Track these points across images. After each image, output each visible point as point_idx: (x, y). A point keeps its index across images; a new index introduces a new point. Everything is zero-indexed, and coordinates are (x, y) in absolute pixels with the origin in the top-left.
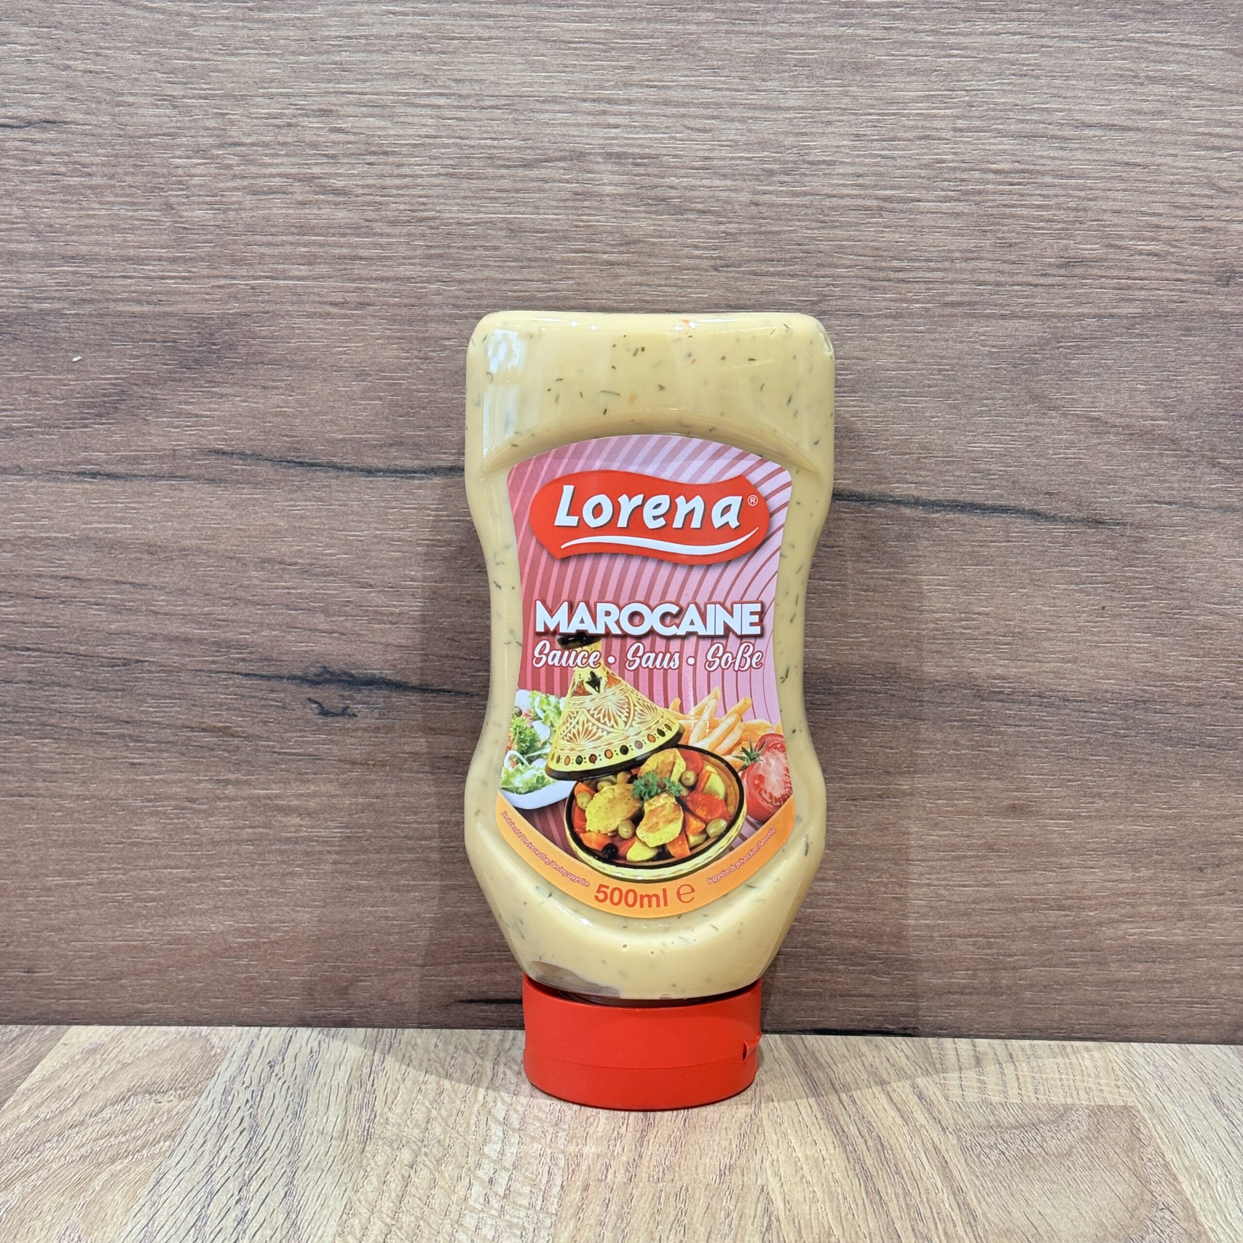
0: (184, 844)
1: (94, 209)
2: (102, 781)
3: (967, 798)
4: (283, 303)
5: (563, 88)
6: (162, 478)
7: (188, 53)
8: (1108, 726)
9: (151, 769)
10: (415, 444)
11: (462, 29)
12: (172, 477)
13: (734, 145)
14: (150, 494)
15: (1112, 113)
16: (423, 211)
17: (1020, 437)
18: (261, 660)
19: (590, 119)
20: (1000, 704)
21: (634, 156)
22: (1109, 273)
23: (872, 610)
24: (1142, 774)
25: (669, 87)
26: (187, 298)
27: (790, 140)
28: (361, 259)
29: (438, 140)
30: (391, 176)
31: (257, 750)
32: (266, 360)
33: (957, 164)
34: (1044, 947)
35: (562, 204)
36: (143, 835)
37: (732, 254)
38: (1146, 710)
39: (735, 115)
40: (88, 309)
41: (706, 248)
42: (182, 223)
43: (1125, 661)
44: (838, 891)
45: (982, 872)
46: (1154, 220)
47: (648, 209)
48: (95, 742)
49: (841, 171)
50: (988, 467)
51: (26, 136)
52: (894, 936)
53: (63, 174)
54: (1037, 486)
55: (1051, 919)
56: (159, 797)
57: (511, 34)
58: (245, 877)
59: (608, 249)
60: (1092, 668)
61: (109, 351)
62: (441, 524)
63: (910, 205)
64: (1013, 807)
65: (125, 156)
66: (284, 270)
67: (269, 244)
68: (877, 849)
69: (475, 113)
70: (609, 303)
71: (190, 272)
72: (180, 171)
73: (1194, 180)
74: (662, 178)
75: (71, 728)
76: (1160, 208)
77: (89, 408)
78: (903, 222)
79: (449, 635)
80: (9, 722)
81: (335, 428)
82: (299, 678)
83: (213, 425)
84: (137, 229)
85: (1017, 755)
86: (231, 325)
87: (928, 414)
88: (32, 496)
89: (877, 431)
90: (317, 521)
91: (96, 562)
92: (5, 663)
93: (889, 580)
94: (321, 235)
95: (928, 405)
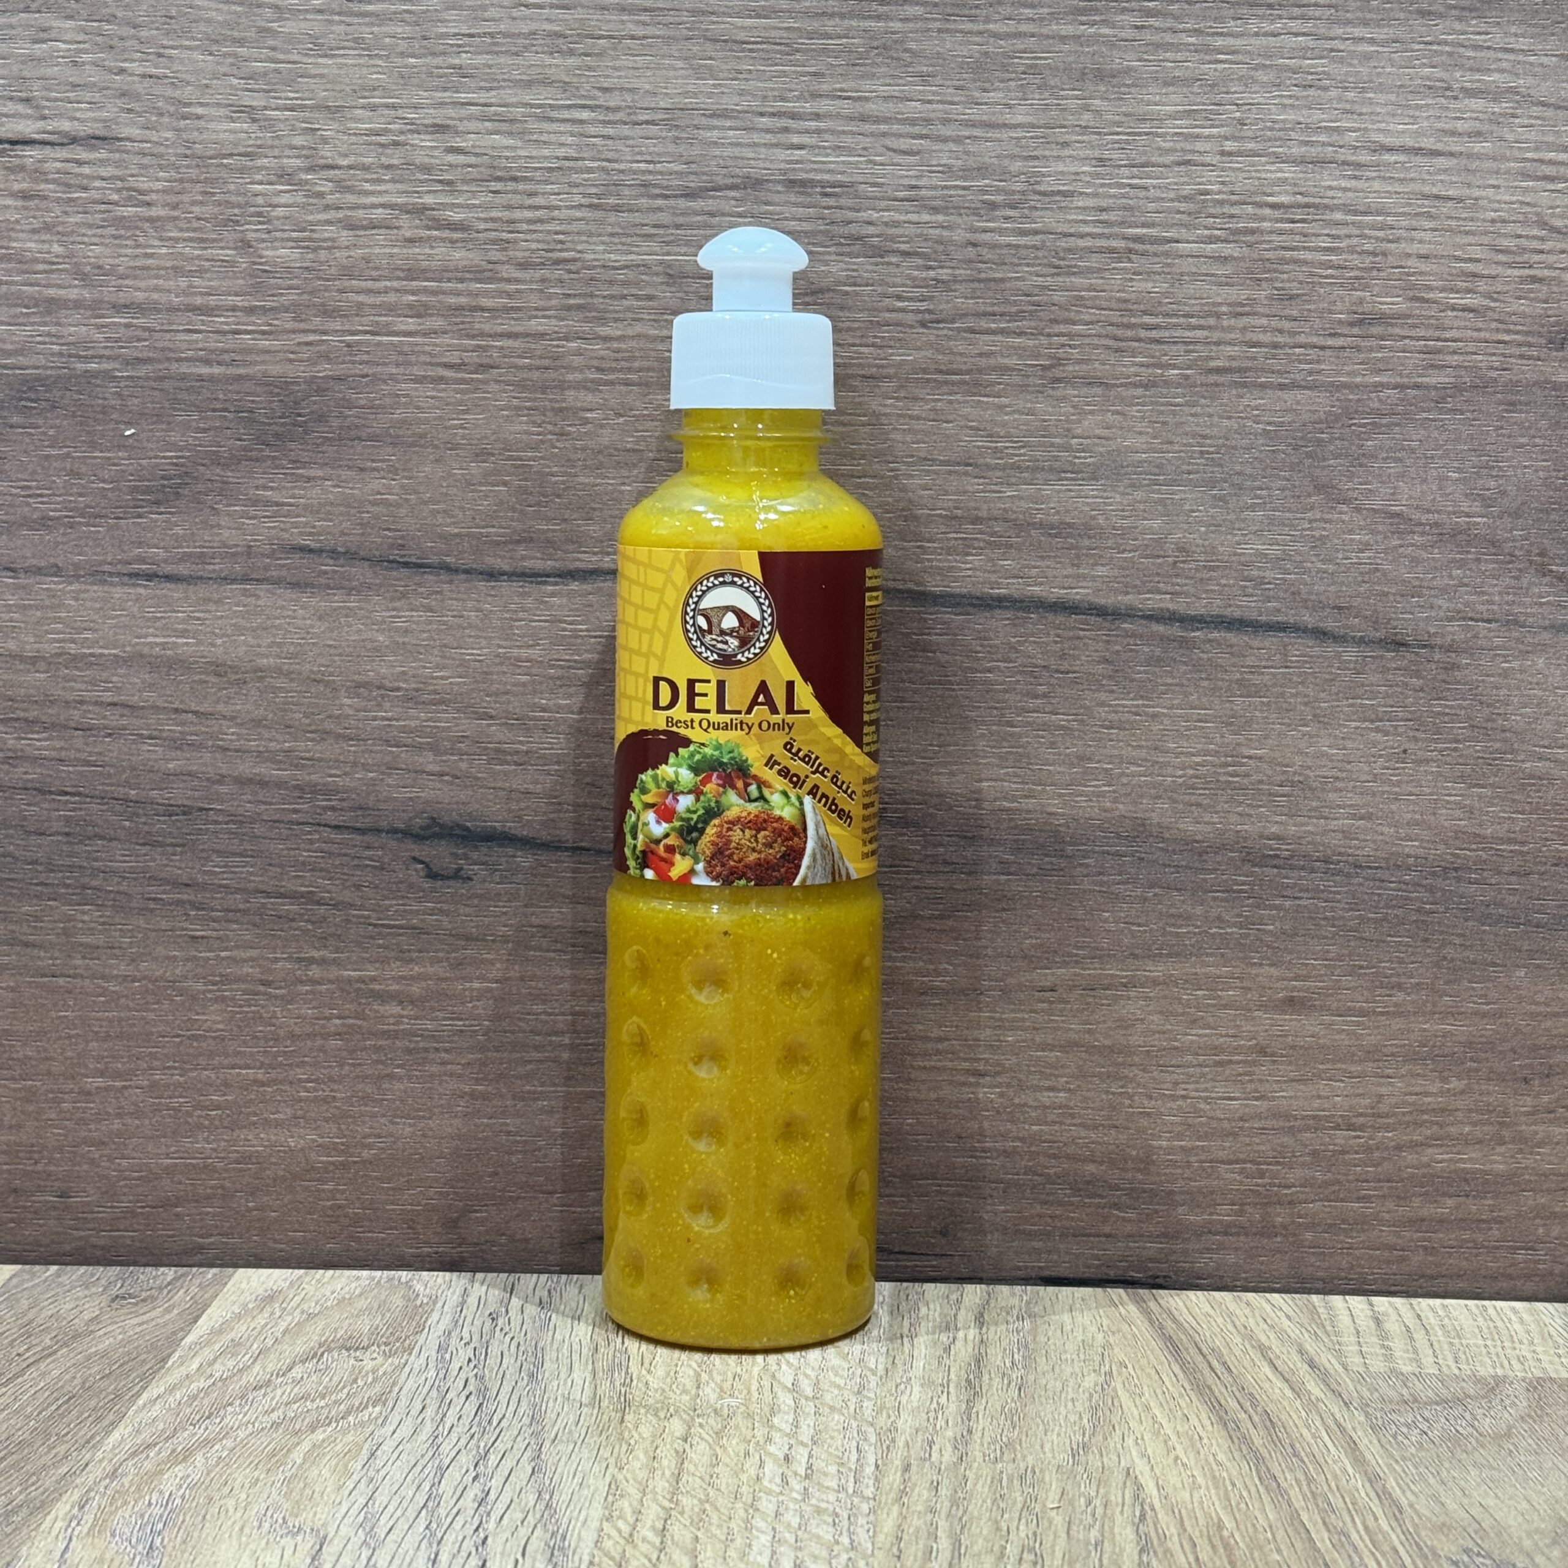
0: (257, 1037)
1: (153, 247)
2: (156, 959)
3: (1233, 989)
4: (385, 364)
5: (736, 99)
6: (234, 581)
7: (271, 54)
8: (1411, 899)
9: (216, 944)
10: (548, 541)
11: (611, 26)
12: (246, 579)
13: (947, 171)
14: (219, 602)
15: (1418, 134)
16: (560, 251)
17: (1302, 536)
18: (351, 809)
19: (769, 138)
20: (1276, 871)
21: (823, 184)
22: (1413, 333)
23: (1116, 752)
24: (1452, 960)
25: (867, 99)
26: (267, 357)
27: (1017, 166)
28: (483, 310)
29: (580, 163)
30: (521, 207)
31: (348, 921)
32: (364, 435)
33: (1224, 197)
34: (1329, 1176)
36: (205, 1026)
37: (944, 306)
38: (1458, 879)
39: (949, 133)
40: (143, 371)
41: (911, 299)
42: (261, 264)
43: (1432, 818)
44: (1071, 1104)
45: (1251, 1081)
46: (1470, 267)
47: (840, 249)
48: (146, 909)
49: (1080, 204)
50: (1262, 574)
51: (69, 156)
52: (1142, 1161)
53: (116, 204)
54: (1323, 598)
55: (1337, 1141)
56: (226, 979)
57: (671, 33)
58: (331, 1079)
60: (1389, 826)
61: (169, 423)
62: (579, 641)
63: (1167, 247)
64: (1291, 1001)
65: (192, 181)
66: (387, 324)
67: (369, 291)
68: (1120, 1052)
69: (626, 130)
71: (270, 325)
72: (260, 200)
73: (1521, 218)
74: (858, 211)
75: (118, 893)
76: (1477, 252)
77: (144, 493)
78: (1157, 267)
79: (588, 780)
80: (41, 884)
81: (448, 520)
82: (402, 831)
83: (298, 516)
84: (207, 271)
85: (1296, 935)
86: (320, 391)
87: (1187, 507)
88: (72, 603)
89: (1123, 528)
90: (425, 635)
91: (151, 685)
92: (36, 810)
93: (1137, 714)
94: (433, 280)
95: (1186, 496)
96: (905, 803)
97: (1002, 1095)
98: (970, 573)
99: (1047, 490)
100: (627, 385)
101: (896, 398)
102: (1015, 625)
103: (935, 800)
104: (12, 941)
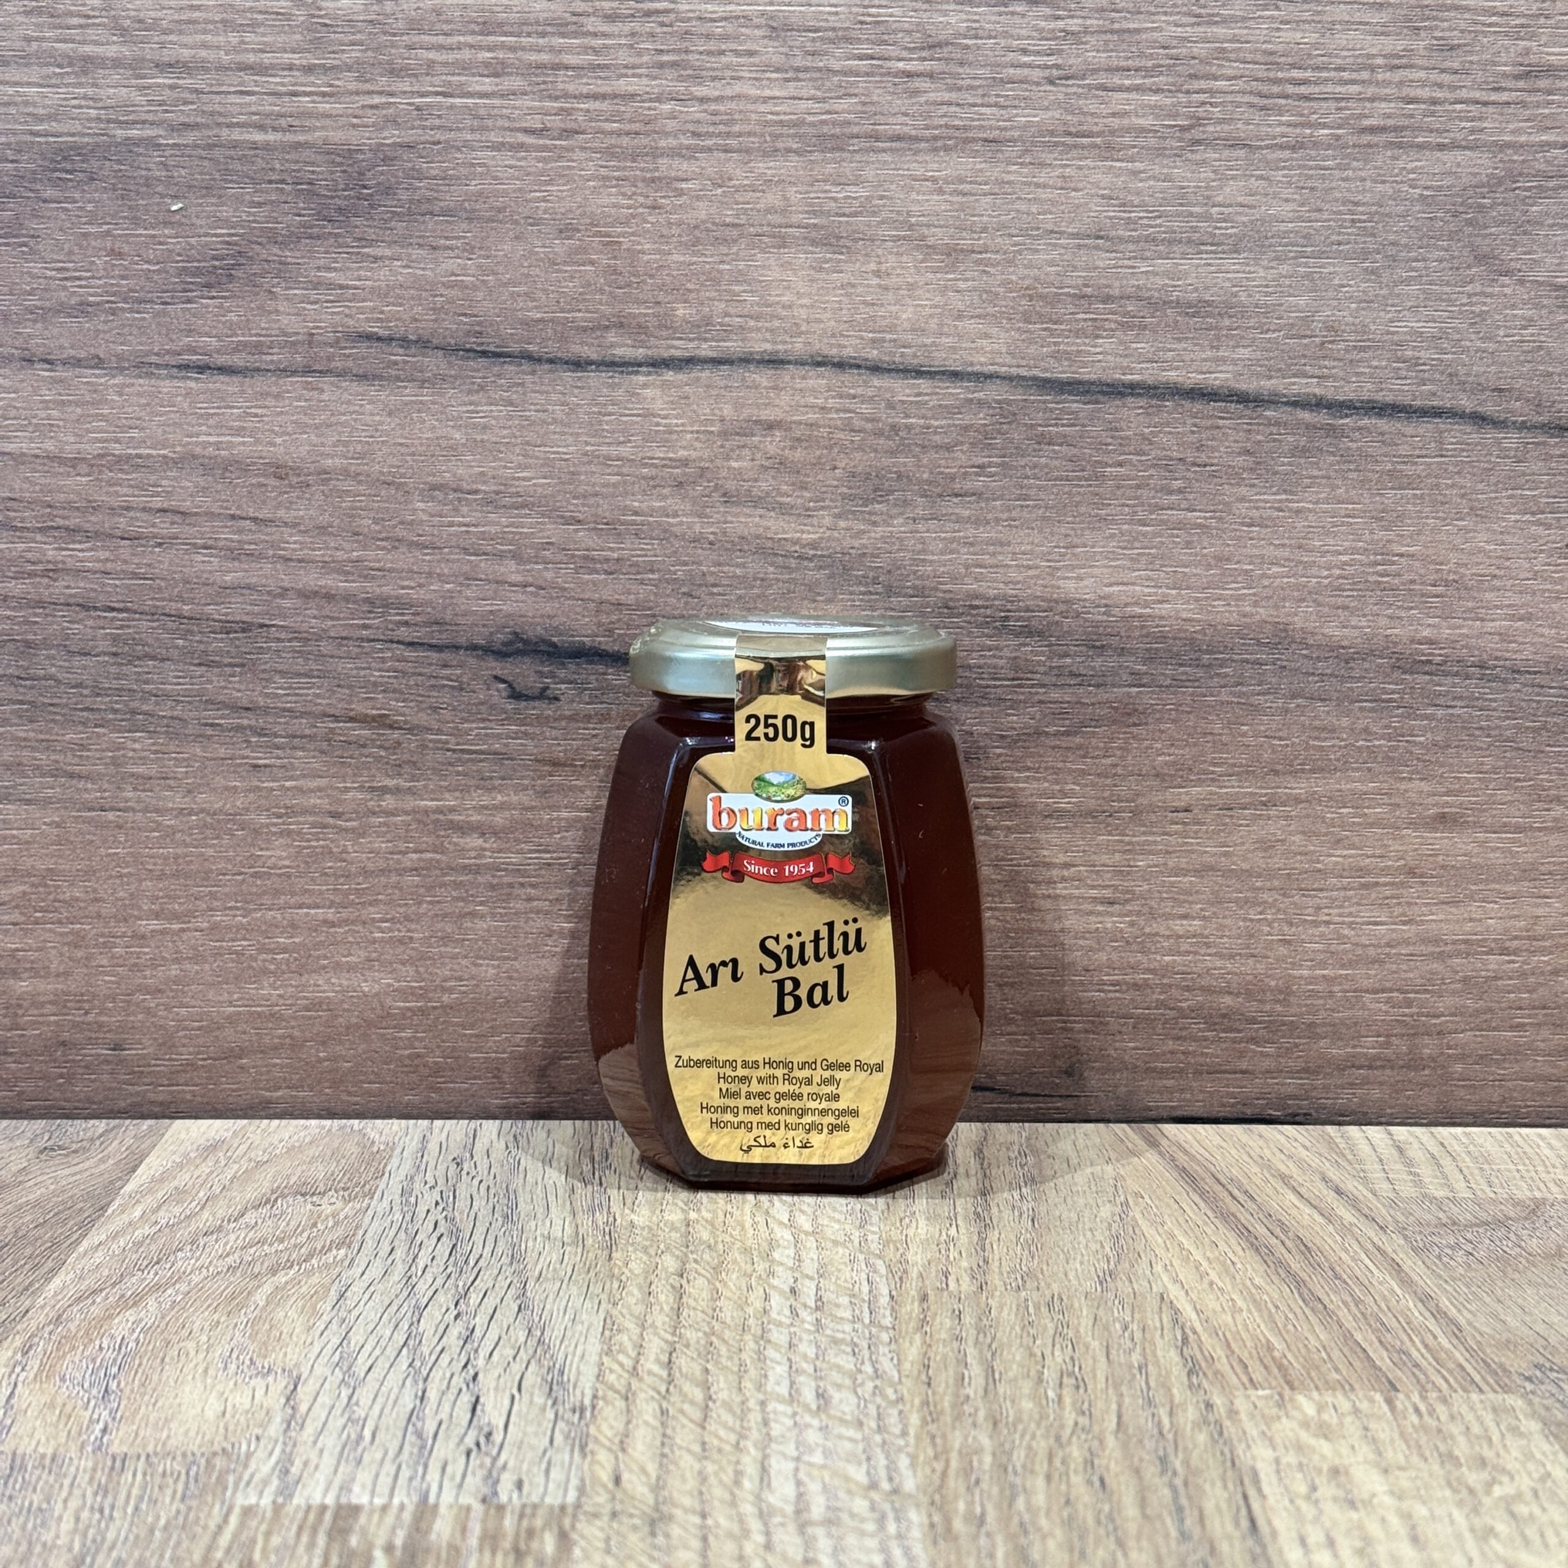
0: (326, 874)
2: (215, 790)
3: (1380, 805)
4: (459, 129)
6: (294, 373)
9: (281, 773)
10: (639, 326)
12: (308, 371)
14: (278, 397)
17: (1461, 312)
18: (429, 624)
20: (1427, 677)
23: (1256, 552)
26: (328, 122)
28: (567, 68)
31: (424, 747)
32: (436, 209)
34: (1481, 1003)
36: (269, 863)
37: (1075, 62)
40: (190, 137)
41: (1038, 53)
42: (320, 17)
44: (1206, 932)
45: (1399, 904)
48: (204, 736)
50: (1416, 354)
52: (1281, 992)
54: (1482, 380)
55: (1491, 967)
56: (291, 812)
58: (407, 919)
59: (905, 54)
60: (1551, 627)
61: (220, 197)
62: (675, 437)
64: (1442, 818)
66: (461, 85)
67: (440, 47)
68: (1259, 876)
70: (906, 129)
71: (331, 86)
75: (172, 718)
77: (194, 275)
78: (1307, 16)
79: (684, 590)
80: (87, 709)
81: (530, 304)
82: (482, 648)
83: (364, 301)
84: (259, 25)
85: (1449, 746)
86: (388, 160)
87: (1336, 282)
88: (116, 398)
89: (1267, 306)
90: (505, 432)
91: (204, 489)
92: (81, 628)
93: (1280, 510)
94: (512, 34)
95: (1336, 269)
96: (1028, 610)
97: (1132, 924)
98: (1100, 357)
99: (1185, 265)
100: (726, 151)
101: (1021, 164)
102: (1148, 414)
103: (1062, 607)
104: (56, 772)
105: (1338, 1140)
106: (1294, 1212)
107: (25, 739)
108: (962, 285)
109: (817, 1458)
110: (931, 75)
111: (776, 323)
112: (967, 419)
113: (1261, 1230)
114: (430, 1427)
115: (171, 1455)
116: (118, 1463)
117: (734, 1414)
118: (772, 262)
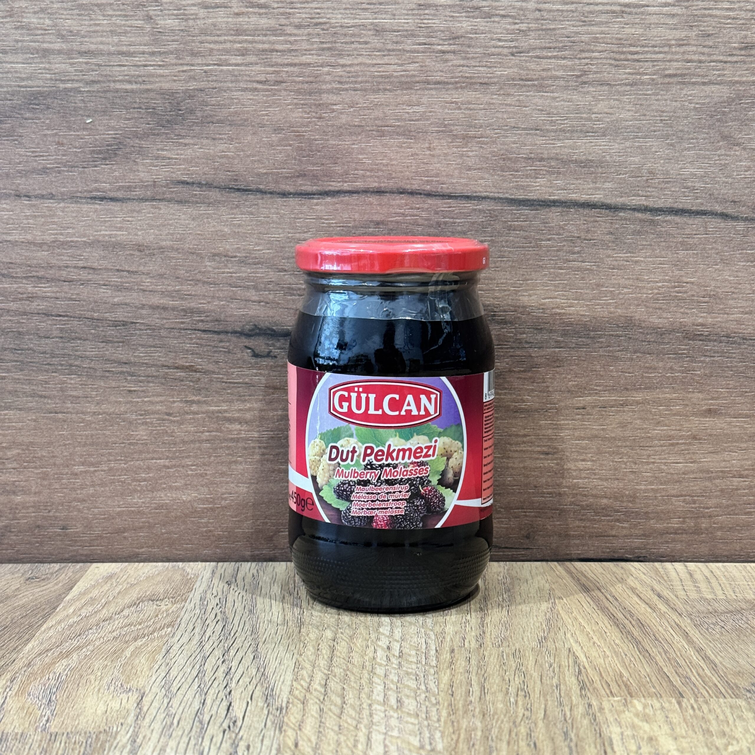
0: (164, 443)
1: (99, 20)
2: (110, 403)
3: (678, 405)
4: (225, 82)
6: (147, 200)
9: (142, 394)
10: (314, 176)
12: (153, 199)
14: (139, 212)
16: (318, 18)
17: (715, 164)
18: (212, 321)
20: (701, 342)
23: (616, 282)
26: (162, 79)
28: (277, 51)
31: (211, 381)
32: (215, 121)
34: (730, 502)
35: (410, 12)
36: (137, 438)
37: (524, 44)
40: (96, 87)
41: (506, 41)
42: (158, 28)
44: (594, 468)
45: (689, 453)
47: (467, 14)
48: (104, 376)
50: (693, 184)
52: (631, 497)
54: (726, 197)
55: (734, 484)
56: (147, 413)
58: (204, 464)
59: (441, 42)
61: (110, 116)
62: (331, 229)
63: (642, 9)
64: (710, 410)
66: (226, 60)
67: (216, 42)
68: (620, 440)
70: (442, 78)
71: (163, 61)
75: (90, 368)
77: (97, 154)
78: (637, 21)
80: (48, 364)
81: (261, 166)
82: (239, 332)
83: (180, 165)
84: (128, 33)
85: (712, 376)
86: (191, 97)
87: (653, 150)
88: (61, 213)
89: (619, 162)
90: (249, 228)
91: (104, 257)
92: (44, 325)
93: (627, 261)
94: (250, 35)
95: (653, 144)
96: (505, 311)
97: (557, 464)
98: (538, 188)
99: (579, 142)
100: (355, 90)
101: (499, 95)
102: (562, 215)
103: (521, 310)
104: (33, 395)
105: (660, 570)
106: (637, 606)
107: (18, 379)
108: (470, 154)
109: (395, 733)
110: (454, 52)
111: (380, 173)
112: (474, 218)
113: (620, 616)
114: (206, 718)
115: (79, 733)
116: (53, 737)
117: (356, 711)
118: (378, 143)
